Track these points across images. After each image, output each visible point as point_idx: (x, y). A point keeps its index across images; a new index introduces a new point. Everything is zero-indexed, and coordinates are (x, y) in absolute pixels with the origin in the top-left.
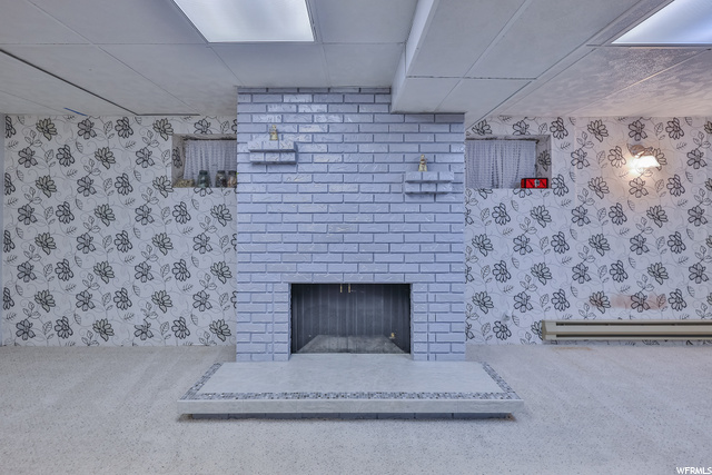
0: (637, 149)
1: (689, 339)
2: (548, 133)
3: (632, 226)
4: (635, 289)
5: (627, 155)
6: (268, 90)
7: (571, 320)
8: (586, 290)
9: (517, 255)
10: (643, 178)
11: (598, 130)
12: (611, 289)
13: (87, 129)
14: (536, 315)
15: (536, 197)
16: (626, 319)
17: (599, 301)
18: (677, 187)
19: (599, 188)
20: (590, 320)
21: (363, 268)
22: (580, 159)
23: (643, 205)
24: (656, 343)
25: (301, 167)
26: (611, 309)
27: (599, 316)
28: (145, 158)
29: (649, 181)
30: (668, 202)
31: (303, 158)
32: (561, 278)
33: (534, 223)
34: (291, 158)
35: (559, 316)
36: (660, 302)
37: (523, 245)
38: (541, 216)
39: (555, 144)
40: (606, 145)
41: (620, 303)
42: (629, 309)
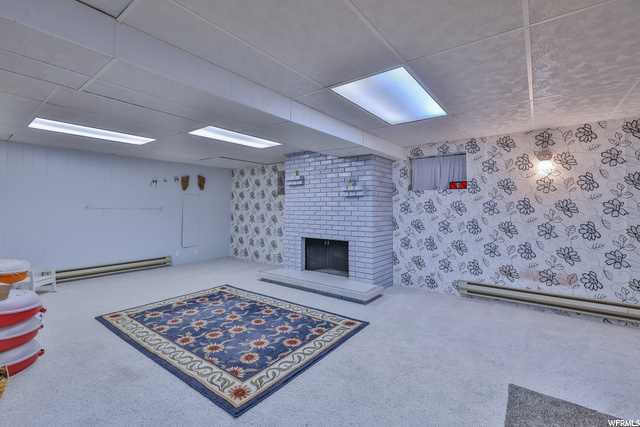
0: (544, 155)
1: (607, 317)
2: (464, 150)
3: (540, 216)
4: (543, 267)
5: (534, 160)
6: (295, 154)
7: (483, 283)
8: (496, 263)
9: (441, 234)
10: (551, 177)
11: (506, 143)
12: (519, 264)
13: (253, 173)
14: (456, 275)
15: (456, 195)
16: (535, 289)
17: (508, 272)
18: (589, 182)
19: (507, 186)
20: (501, 285)
21: (329, 232)
22: (491, 167)
23: (550, 200)
24: (568, 314)
25: (306, 186)
26: (519, 280)
27: (508, 283)
28: (269, 183)
29: (557, 179)
30: (579, 197)
31: (306, 182)
32: (475, 252)
33: (454, 212)
34: (300, 183)
35: (474, 279)
36: (571, 280)
37: (445, 227)
38: (459, 208)
39: (469, 157)
40: (514, 154)
41: (528, 276)
42: (538, 282)
